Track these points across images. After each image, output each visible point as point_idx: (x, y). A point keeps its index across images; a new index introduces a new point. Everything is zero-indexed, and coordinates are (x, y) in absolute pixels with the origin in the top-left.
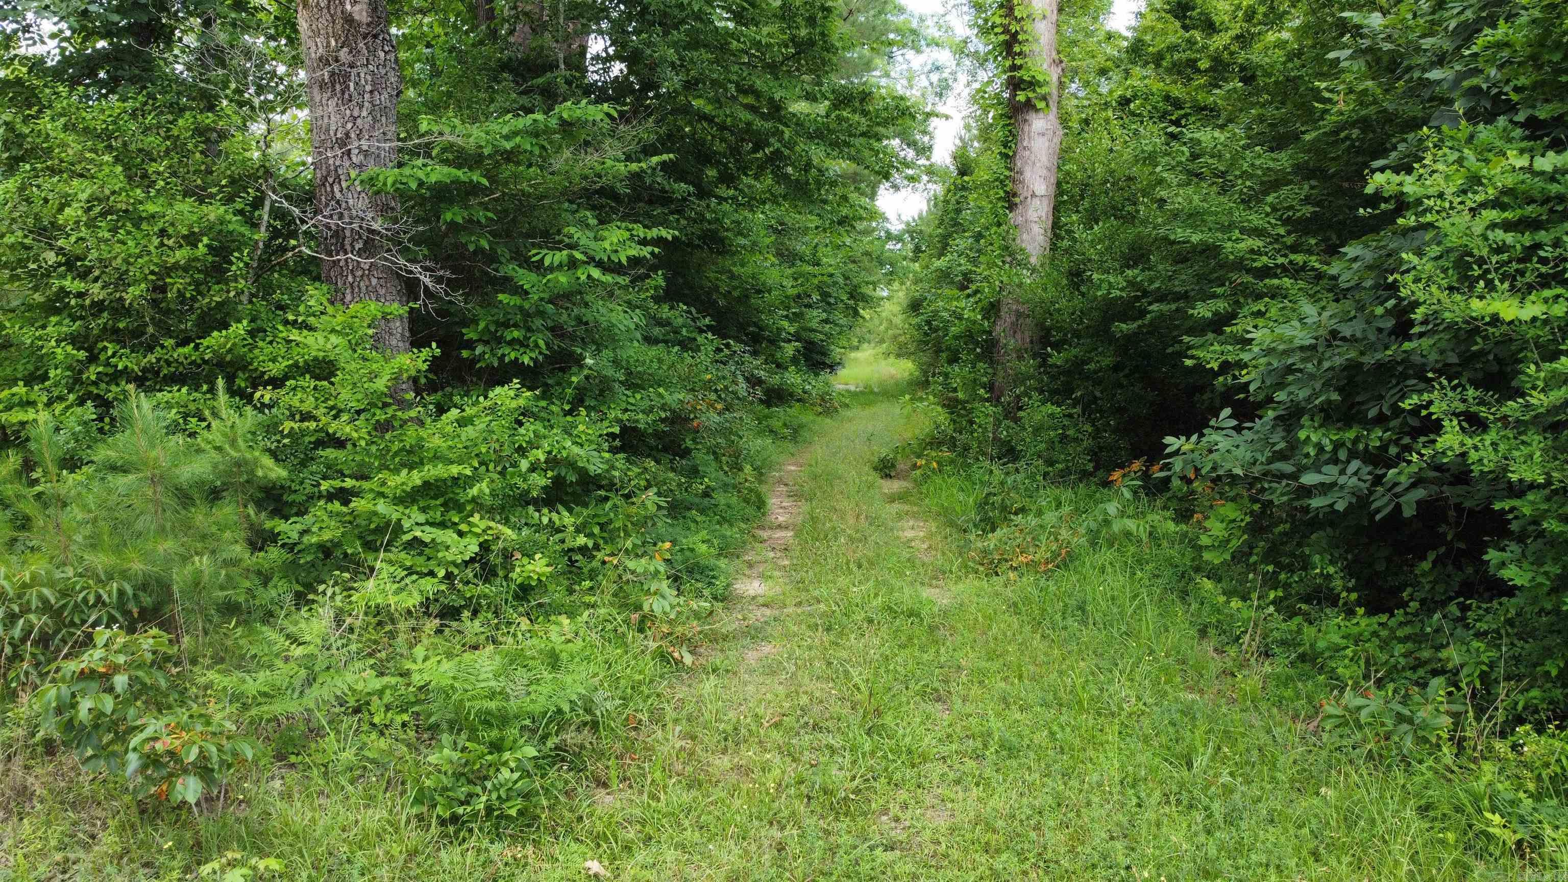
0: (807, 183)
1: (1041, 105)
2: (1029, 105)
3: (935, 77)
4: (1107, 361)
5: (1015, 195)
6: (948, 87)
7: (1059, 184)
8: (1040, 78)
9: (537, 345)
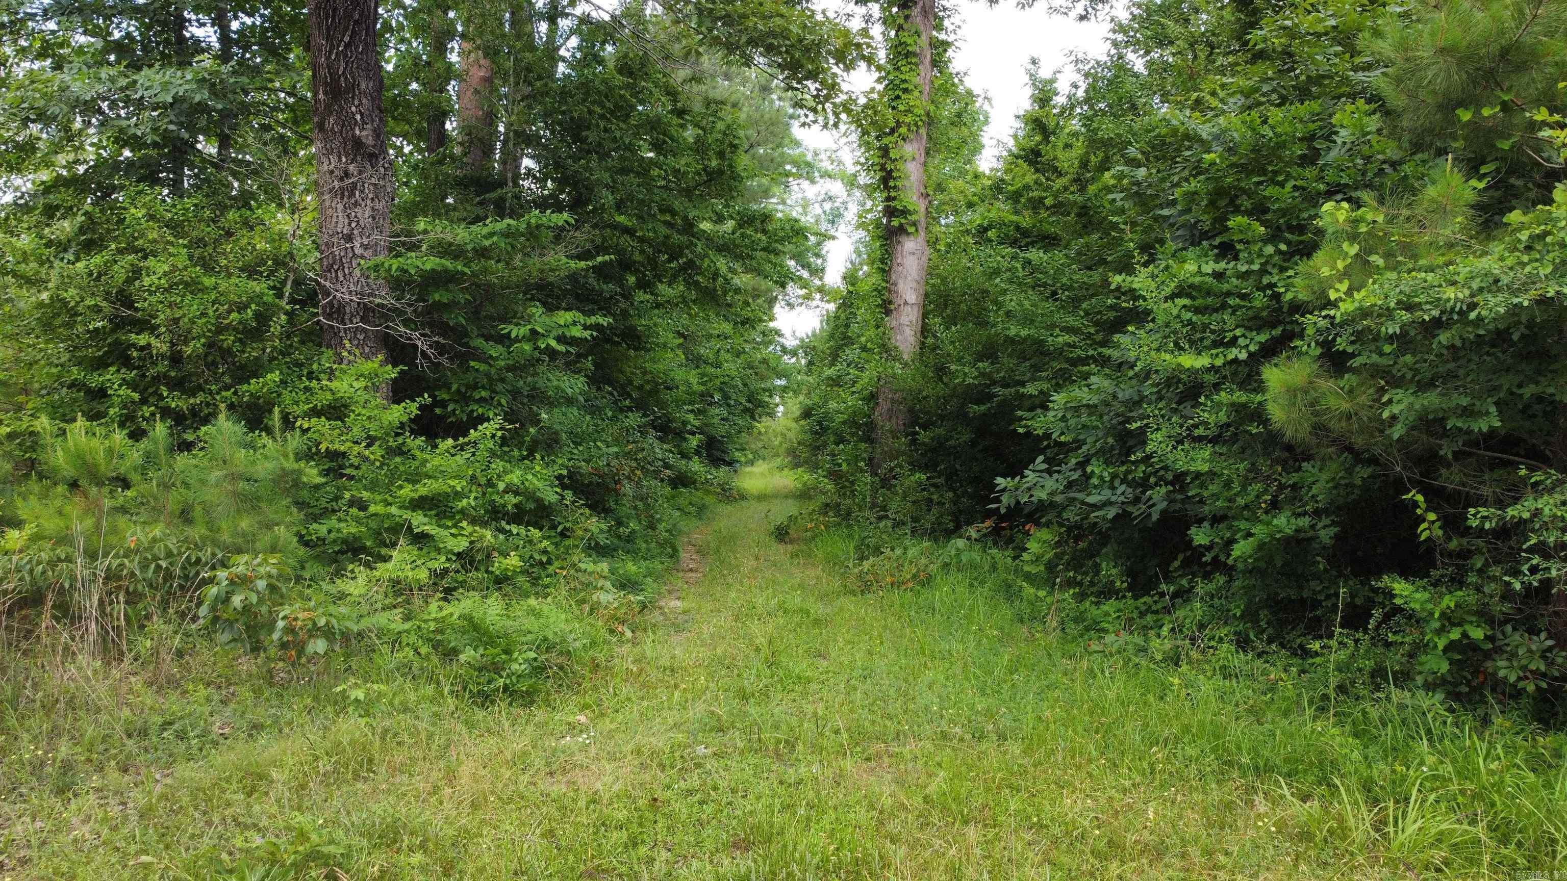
0: (715, 290)
1: (911, 229)
2: (902, 230)
3: (827, 206)
4: (966, 437)
5: (890, 302)
6: (840, 215)
7: (926, 295)
8: (910, 208)
9: (500, 404)
